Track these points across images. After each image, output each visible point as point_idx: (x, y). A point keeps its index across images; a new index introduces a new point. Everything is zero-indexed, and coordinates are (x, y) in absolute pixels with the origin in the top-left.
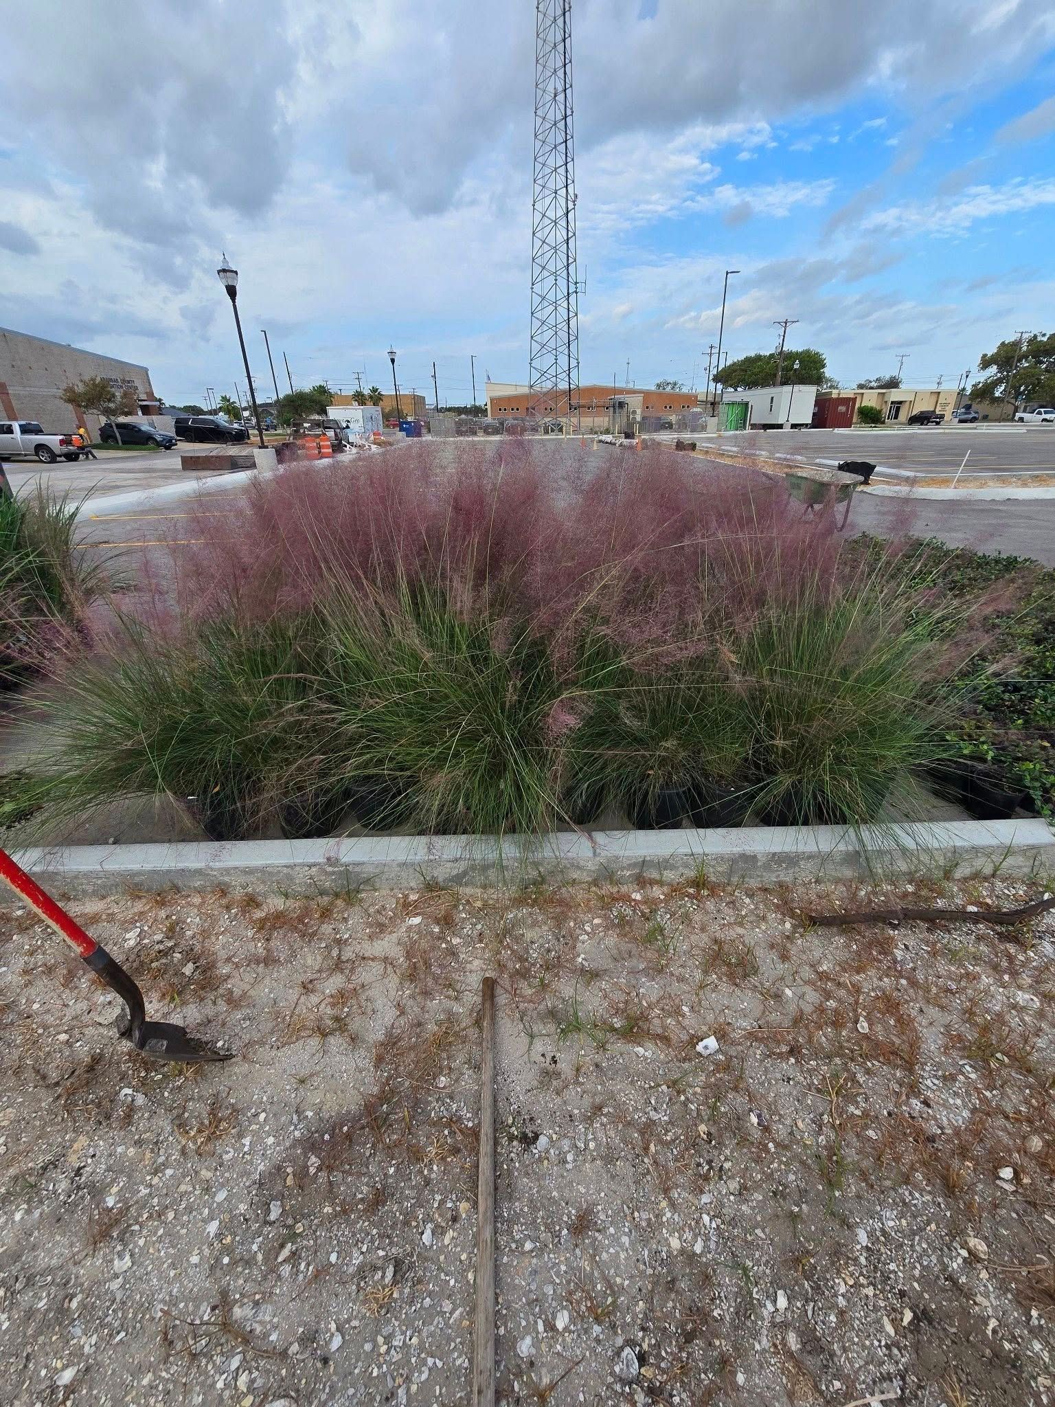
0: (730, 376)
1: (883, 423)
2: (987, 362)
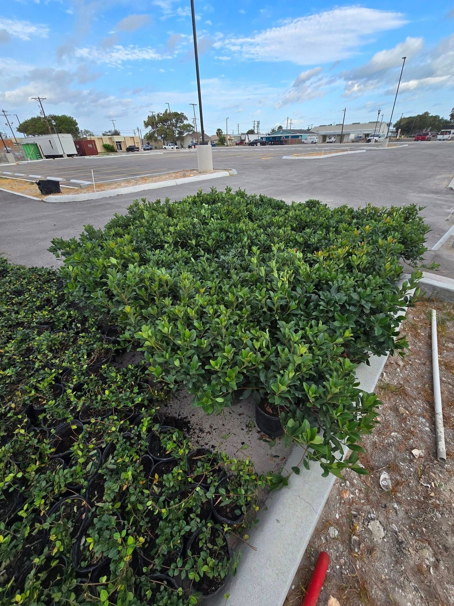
0: (24, 128)
1: (117, 152)
2: (146, 125)
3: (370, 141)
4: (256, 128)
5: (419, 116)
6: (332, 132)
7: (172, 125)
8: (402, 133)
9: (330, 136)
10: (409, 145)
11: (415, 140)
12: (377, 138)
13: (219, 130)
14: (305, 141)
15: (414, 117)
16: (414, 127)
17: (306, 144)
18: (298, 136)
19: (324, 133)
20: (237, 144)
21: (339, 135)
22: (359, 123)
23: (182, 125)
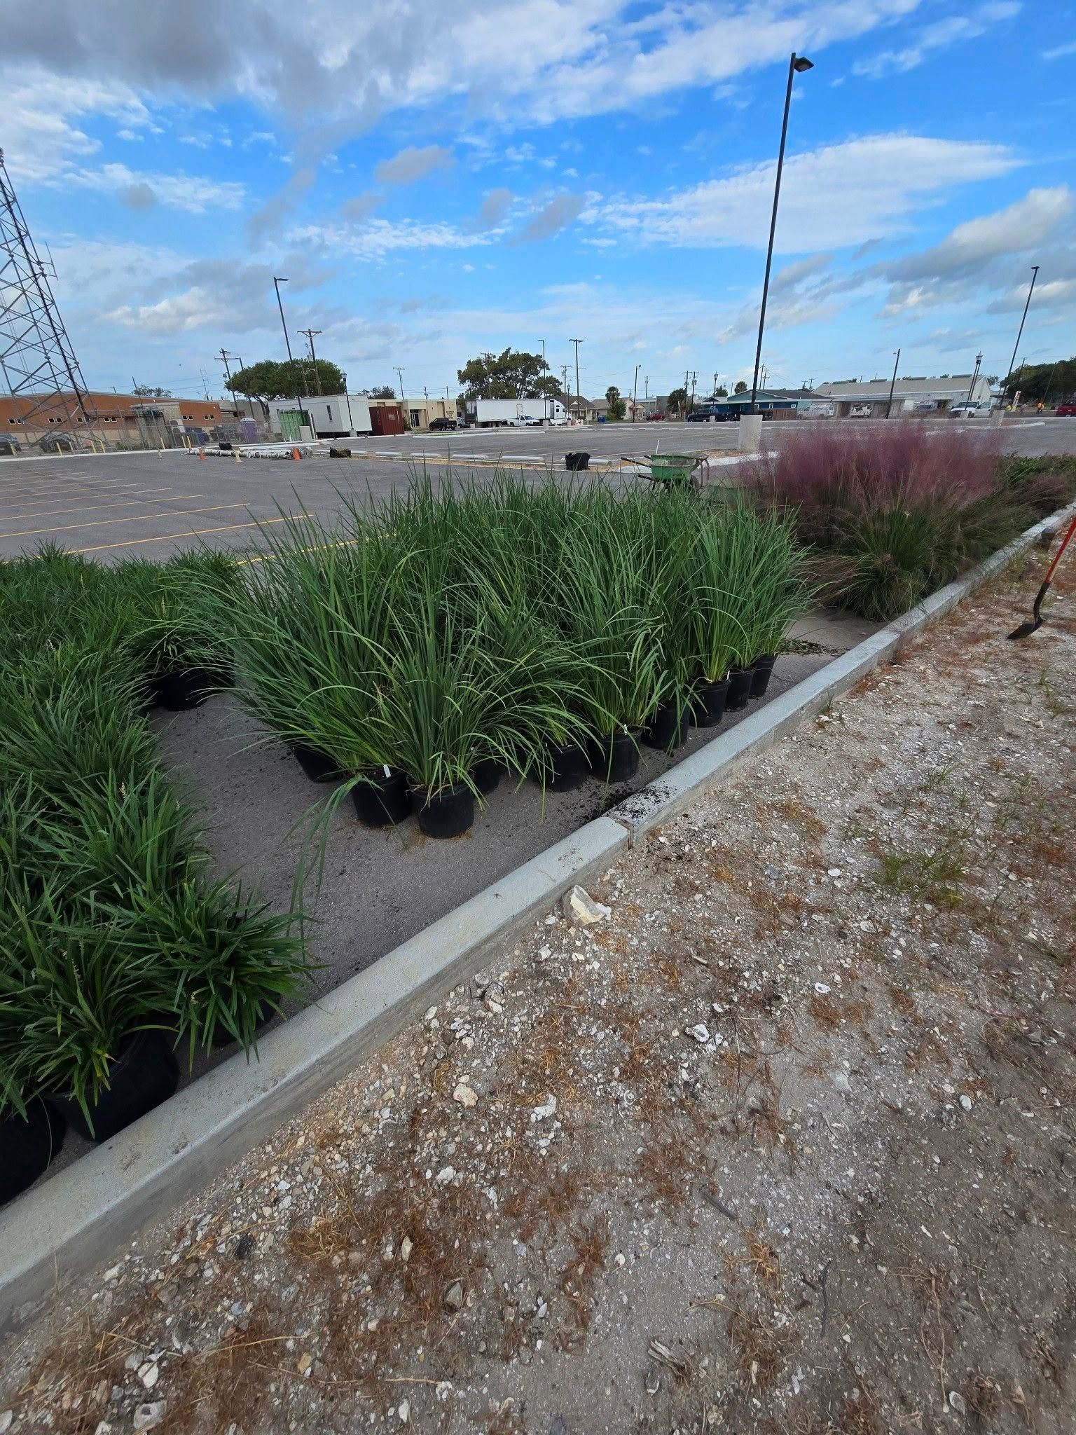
0: (236, 384)
2: (463, 377)
3: (959, 416)
4: (690, 386)
5: (1063, 362)
6: (862, 395)
7: (516, 379)
8: (1023, 399)
9: (858, 405)
10: (1047, 422)
11: (1058, 414)
12: (972, 410)
13: (612, 389)
14: (805, 414)
15: (1051, 365)
16: (1052, 388)
17: (805, 419)
18: (789, 404)
19: (844, 396)
20: (649, 419)
21: (877, 403)
22: (924, 379)
23: (535, 378)
